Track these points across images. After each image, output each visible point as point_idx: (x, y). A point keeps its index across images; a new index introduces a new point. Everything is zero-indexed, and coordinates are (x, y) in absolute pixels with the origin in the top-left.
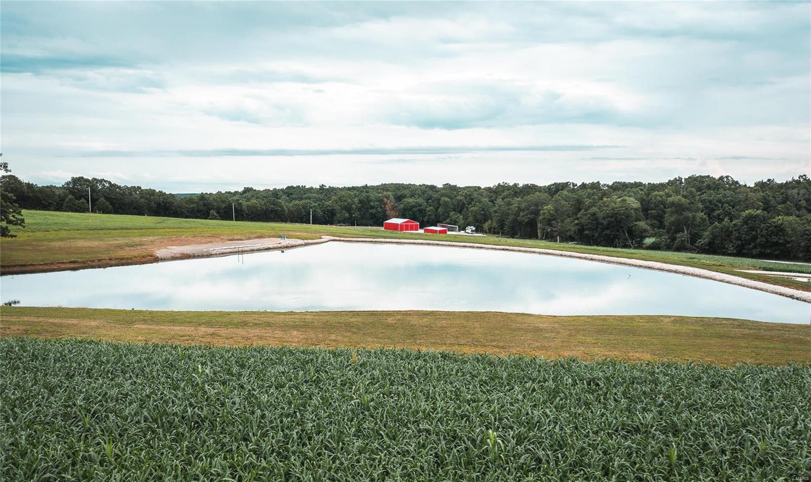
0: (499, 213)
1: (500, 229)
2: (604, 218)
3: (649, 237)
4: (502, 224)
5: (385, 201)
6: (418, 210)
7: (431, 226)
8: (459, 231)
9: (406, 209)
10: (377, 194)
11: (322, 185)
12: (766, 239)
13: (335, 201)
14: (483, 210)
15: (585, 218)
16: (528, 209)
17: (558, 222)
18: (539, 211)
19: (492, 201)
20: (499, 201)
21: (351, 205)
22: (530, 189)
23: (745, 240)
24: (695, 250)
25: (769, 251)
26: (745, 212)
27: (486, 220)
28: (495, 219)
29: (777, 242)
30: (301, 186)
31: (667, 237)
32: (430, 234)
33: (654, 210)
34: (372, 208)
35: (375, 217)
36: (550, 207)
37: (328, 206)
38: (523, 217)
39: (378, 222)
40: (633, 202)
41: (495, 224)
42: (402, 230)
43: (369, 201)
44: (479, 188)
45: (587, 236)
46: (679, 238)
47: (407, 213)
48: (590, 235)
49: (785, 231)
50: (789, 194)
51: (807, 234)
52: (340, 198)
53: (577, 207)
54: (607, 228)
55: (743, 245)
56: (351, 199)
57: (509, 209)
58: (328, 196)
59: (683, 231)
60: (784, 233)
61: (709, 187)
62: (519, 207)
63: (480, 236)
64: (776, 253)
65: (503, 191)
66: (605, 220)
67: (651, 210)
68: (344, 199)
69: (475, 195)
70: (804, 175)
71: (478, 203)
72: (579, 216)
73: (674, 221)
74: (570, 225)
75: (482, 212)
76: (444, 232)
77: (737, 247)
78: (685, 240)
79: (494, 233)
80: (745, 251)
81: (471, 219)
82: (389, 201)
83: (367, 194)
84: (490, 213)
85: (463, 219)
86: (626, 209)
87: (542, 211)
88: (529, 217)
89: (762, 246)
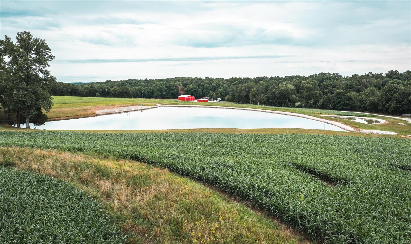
0: (232, 92)
1: (233, 99)
2: (278, 94)
3: (297, 102)
4: (233, 97)
5: (178, 87)
6: (194, 91)
7: (200, 98)
8: (214, 100)
9: (188, 90)
10: (174, 83)
11: (146, 78)
12: (344, 102)
13: (154, 87)
14: (225, 90)
15: (269, 94)
16: (245, 90)
17: (258, 96)
18: (250, 91)
19: (229, 86)
20: (232, 86)
21: (161, 89)
22: (247, 80)
23: (336, 103)
24: (316, 107)
25: (345, 107)
26: (336, 91)
27: (226, 95)
28: (230, 94)
29: (349, 103)
30: (135, 79)
31: (305, 102)
32: (201, 102)
33: (302, 89)
34: (172, 90)
35: (174, 94)
36: (255, 89)
37: (151, 89)
38: (243, 94)
39: (175, 97)
40: (291, 87)
41: (230, 97)
42: (187, 100)
43: (171, 87)
44: (223, 79)
45: (271, 102)
46: (310, 102)
47: (189, 92)
48: (272, 102)
49: (352, 99)
50: (362, 81)
51: (360, 100)
52: (156, 85)
53: (266, 89)
54: (279, 99)
55: (335, 105)
56: (162, 86)
57: (237, 90)
58: (150, 84)
59: (311, 99)
60: (351, 100)
61: (327, 79)
62: (241, 89)
63: (223, 103)
64: (349, 108)
65: (234, 81)
66: (278, 95)
67: (301, 90)
68: (158, 86)
69: (221, 83)
70: (371, 72)
71: (222, 87)
72: (267, 93)
73: (307, 95)
74: (263, 97)
75: (224, 91)
76: (207, 101)
77: (333, 106)
78: (312, 103)
79: (230, 101)
80: (336, 108)
81: (219, 95)
82: (180, 87)
83: (169, 83)
84: (228, 92)
85: (216, 94)
86: (287, 90)
87: (251, 91)
88: (246, 94)
89: (343, 105)
